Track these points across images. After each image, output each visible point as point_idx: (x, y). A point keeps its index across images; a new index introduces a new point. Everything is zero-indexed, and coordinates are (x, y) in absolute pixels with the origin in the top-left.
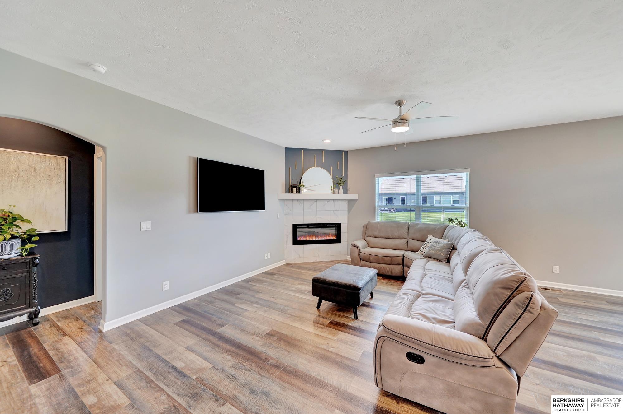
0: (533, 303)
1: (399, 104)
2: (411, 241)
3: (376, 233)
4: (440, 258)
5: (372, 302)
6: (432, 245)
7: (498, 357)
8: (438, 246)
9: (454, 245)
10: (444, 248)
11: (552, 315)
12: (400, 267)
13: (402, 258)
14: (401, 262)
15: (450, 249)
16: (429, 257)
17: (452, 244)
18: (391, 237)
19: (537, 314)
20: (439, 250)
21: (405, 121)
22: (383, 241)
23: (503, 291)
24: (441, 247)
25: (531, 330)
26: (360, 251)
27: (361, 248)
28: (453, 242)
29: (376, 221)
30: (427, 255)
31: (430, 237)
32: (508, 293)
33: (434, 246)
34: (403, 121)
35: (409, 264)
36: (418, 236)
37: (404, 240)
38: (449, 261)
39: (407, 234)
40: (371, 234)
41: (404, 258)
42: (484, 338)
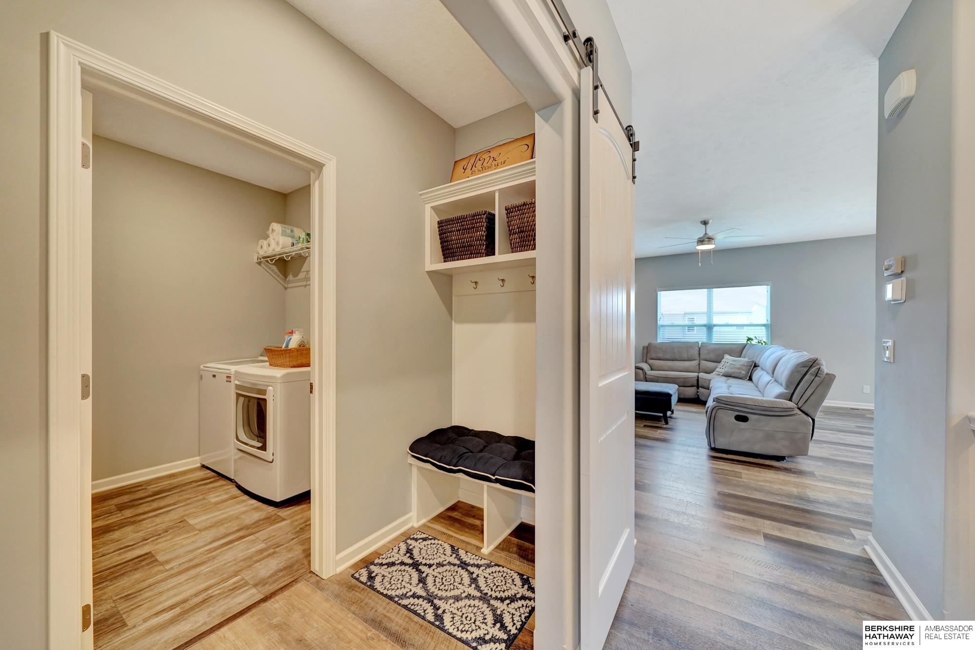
0: (821, 371)
1: (705, 223)
2: (704, 363)
3: (660, 355)
4: (741, 376)
5: (674, 416)
6: (731, 364)
7: (799, 409)
8: (738, 365)
9: (755, 363)
10: (744, 366)
11: (833, 377)
12: (693, 389)
13: (696, 379)
14: (696, 384)
15: (751, 366)
16: (728, 376)
17: (753, 362)
18: (679, 359)
19: (823, 377)
20: (739, 369)
21: (711, 240)
22: (670, 363)
23: (803, 368)
24: (741, 365)
25: (819, 388)
26: (646, 373)
27: (646, 370)
28: (754, 359)
29: (659, 341)
30: (726, 374)
31: (727, 357)
32: (806, 369)
33: (732, 365)
34: (708, 240)
35: (705, 385)
36: (712, 356)
37: (695, 362)
38: (750, 379)
39: (698, 355)
40: (654, 356)
41: (699, 379)
42: (790, 400)
